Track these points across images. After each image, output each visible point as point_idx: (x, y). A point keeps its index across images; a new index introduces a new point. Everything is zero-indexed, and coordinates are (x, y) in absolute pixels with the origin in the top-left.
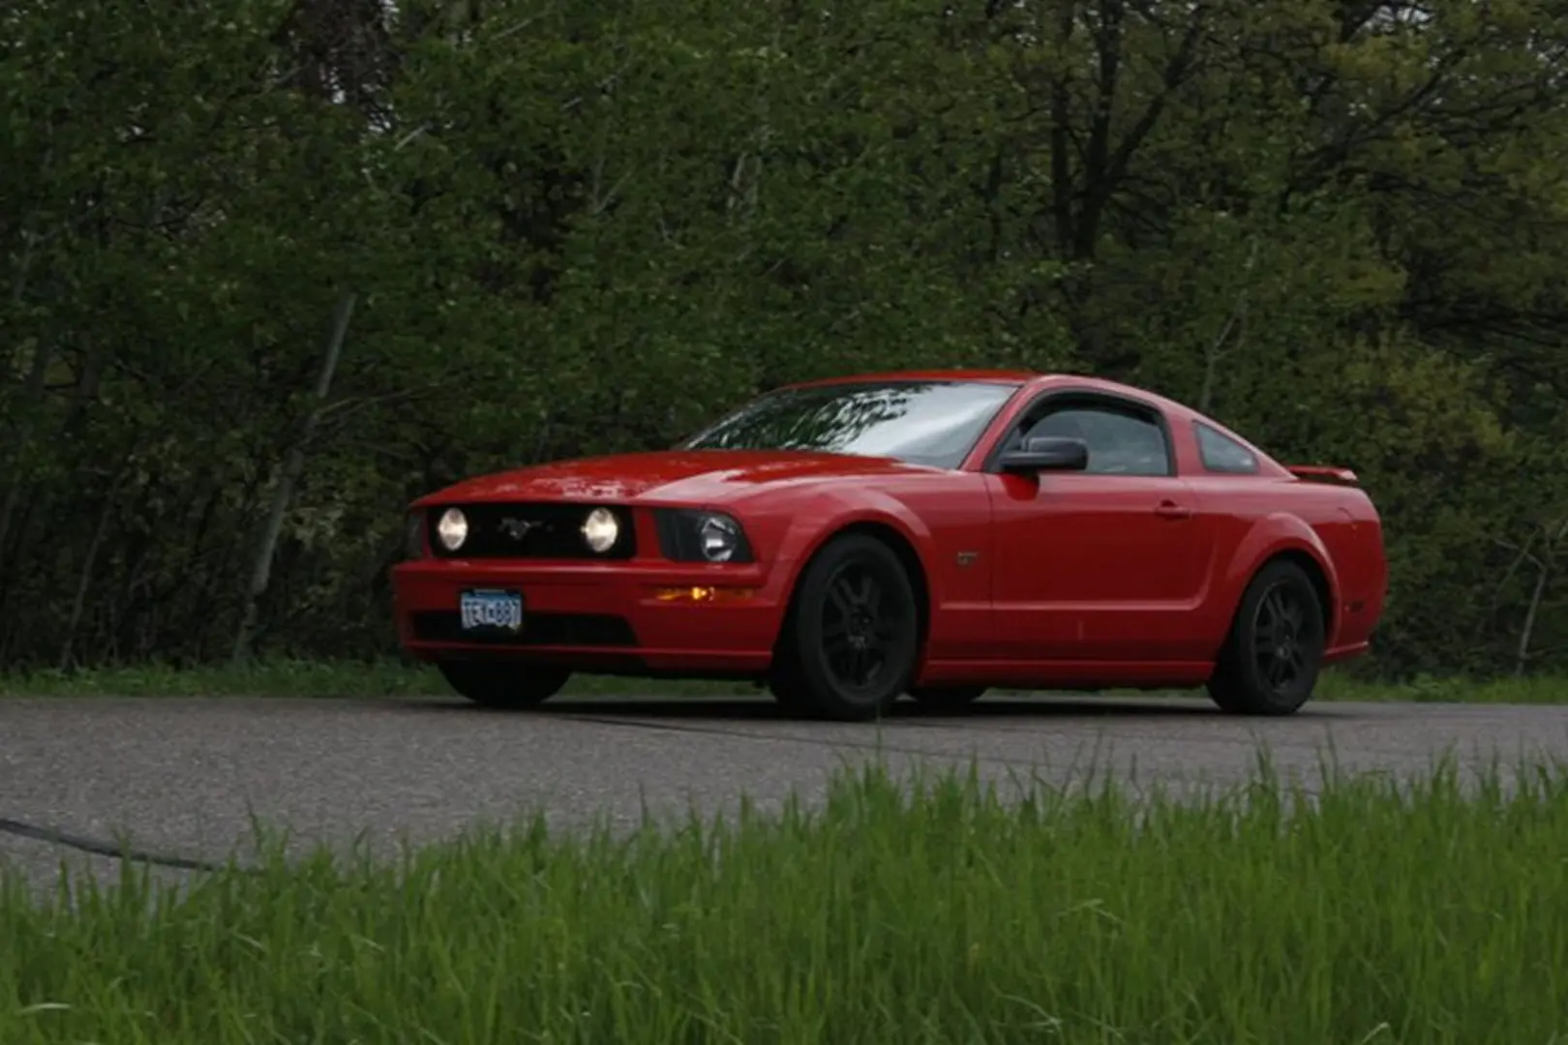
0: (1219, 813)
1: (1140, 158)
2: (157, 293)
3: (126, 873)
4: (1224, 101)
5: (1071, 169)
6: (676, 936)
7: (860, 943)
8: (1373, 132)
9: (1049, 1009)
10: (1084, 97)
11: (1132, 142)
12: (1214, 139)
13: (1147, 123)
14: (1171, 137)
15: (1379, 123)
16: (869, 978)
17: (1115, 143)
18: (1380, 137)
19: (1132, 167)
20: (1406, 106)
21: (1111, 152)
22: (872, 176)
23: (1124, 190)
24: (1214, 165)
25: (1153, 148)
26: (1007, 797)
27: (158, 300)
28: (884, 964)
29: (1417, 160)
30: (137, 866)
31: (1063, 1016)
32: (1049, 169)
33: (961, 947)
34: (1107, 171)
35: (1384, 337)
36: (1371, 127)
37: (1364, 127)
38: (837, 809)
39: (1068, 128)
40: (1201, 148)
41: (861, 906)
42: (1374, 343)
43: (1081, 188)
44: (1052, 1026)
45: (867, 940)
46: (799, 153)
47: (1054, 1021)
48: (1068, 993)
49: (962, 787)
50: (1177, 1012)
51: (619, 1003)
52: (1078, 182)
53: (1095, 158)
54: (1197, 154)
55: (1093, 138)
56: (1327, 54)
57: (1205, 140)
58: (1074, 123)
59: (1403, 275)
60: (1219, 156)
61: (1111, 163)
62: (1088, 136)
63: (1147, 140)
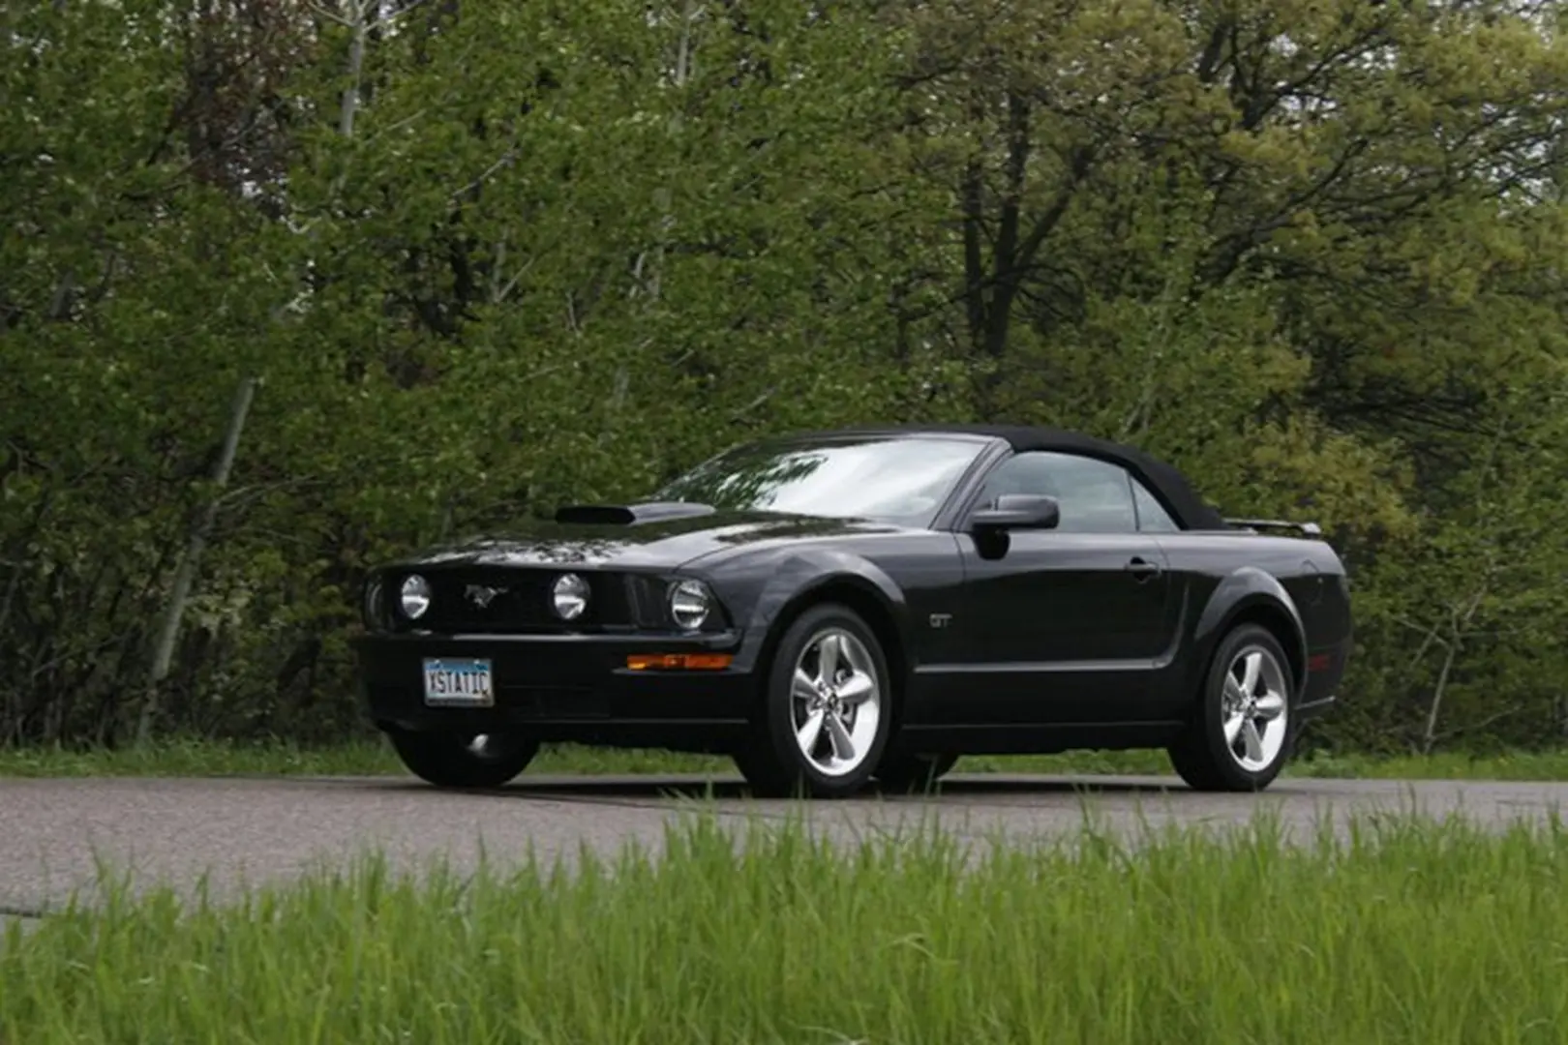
1: (1049, 246)
2: (47, 378)
4: (1133, 190)
5: (983, 262)
8: (1279, 220)
11: (1043, 231)
12: (1123, 226)
13: (1055, 213)
14: (1080, 226)
15: (1284, 211)
18: (1283, 225)
19: (1041, 256)
20: (1311, 194)
21: (1021, 240)
23: (1033, 279)
24: (1124, 253)
25: (1063, 237)
27: (49, 385)
29: (1323, 249)
32: (962, 258)
34: (1016, 263)
35: (1291, 420)
36: (1277, 216)
37: (1269, 215)
39: (978, 218)
40: (1109, 236)
42: (1284, 427)
43: (993, 277)
52: (991, 271)
53: (1004, 251)
54: (1106, 242)
55: (1003, 229)
56: (1228, 143)
57: (1113, 228)
58: (985, 212)
59: (1307, 360)
60: (1128, 244)
61: (1021, 254)
62: (998, 225)
63: (1056, 228)
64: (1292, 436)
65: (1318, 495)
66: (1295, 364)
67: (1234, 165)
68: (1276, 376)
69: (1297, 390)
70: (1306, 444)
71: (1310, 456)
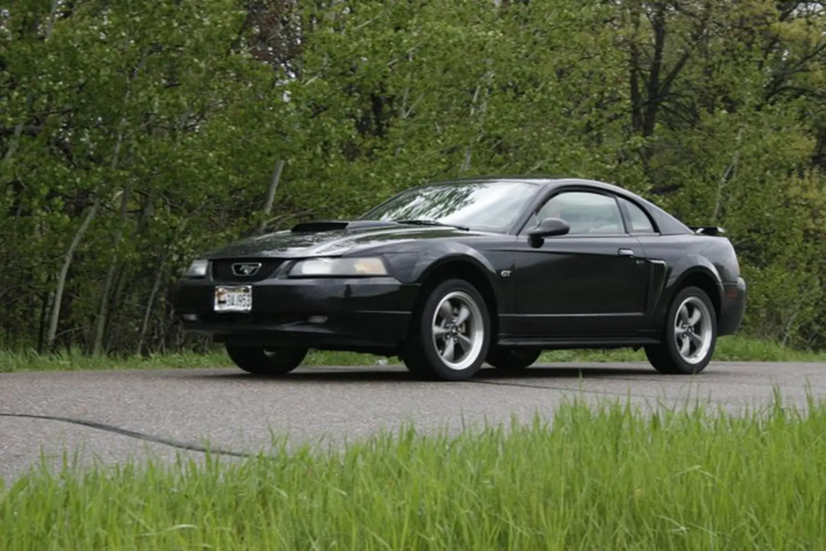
0: (753, 421)
1: (676, 85)
3: (209, 460)
4: (719, 54)
5: (640, 91)
6: (489, 487)
7: (581, 491)
8: (798, 68)
9: (679, 521)
10: (647, 54)
11: (672, 77)
12: (714, 74)
13: (679, 66)
14: (691, 73)
15: (801, 62)
16: (587, 507)
17: (662, 76)
18: (802, 70)
19: (673, 89)
20: (814, 54)
21: (661, 81)
22: (545, 97)
23: (669, 101)
24: (716, 87)
25: (682, 80)
26: (645, 415)
28: (594, 502)
29: (820, 82)
30: (213, 457)
31: (686, 526)
32: (629, 91)
33: (631, 492)
34: (659, 92)
35: (806, 173)
36: (797, 65)
37: (792, 65)
38: (560, 422)
39: (639, 69)
40: (707, 78)
41: (580, 471)
42: (801, 176)
43: (647, 100)
44: (682, 532)
45: (584, 489)
46: (508, 86)
47: (683, 528)
48: (688, 514)
49: (623, 410)
50: (744, 523)
51: (464, 522)
52: (645, 97)
53: (652, 86)
54: (707, 81)
55: (652, 75)
56: (775, 29)
57: (709, 74)
58: (641, 67)
59: (814, 141)
60: (718, 82)
61: (661, 87)
62: (649, 73)
63: (680, 74)
64: (806, 181)
65: (821, 212)
66: (808, 143)
67: (775, 39)
68: (798, 149)
69: (809, 157)
70: (814, 185)
71: (816, 191)
